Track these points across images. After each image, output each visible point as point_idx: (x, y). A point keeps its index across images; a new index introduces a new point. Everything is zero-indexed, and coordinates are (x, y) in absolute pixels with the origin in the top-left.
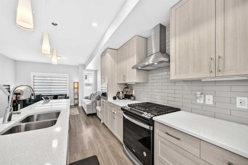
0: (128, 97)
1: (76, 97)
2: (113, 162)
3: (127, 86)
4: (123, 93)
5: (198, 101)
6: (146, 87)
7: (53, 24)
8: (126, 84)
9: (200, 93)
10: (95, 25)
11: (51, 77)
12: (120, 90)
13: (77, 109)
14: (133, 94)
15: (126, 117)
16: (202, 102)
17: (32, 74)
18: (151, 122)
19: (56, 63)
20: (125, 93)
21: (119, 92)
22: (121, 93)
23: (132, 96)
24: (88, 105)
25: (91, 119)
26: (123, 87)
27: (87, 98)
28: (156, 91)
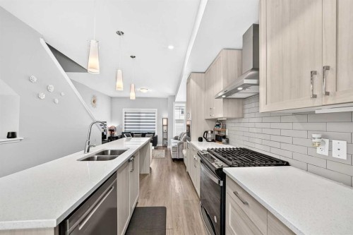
0: (218, 139)
1: (165, 137)
2: (183, 221)
3: (218, 123)
4: (212, 132)
5: (319, 151)
6: (242, 125)
7: (132, 57)
8: (216, 120)
9: (319, 136)
10: (171, 47)
11: (139, 113)
12: (209, 129)
13: (164, 151)
14: (227, 134)
16: (326, 153)
17: (124, 110)
19: (134, 98)
20: (216, 133)
21: (207, 132)
22: (210, 132)
23: (224, 137)
24: (173, 147)
25: (176, 166)
26: (214, 124)
27: (176, 138)
28: (255, 130)
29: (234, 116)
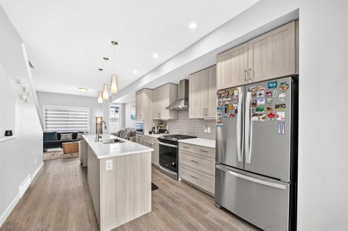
0: (161, 131)
3: (161, 122)
4: (157, 128)
8: (160, 120)
9: (205, 126)
12: (155, 126)
14: (167, 128)
15: (162, 144)
16: (206, 131)
17: (44, 107)
18: (176, 143)
20: (159, 128)
21: (154, 128)
23: (165, 130)
26: (158, 122)
29: (172, 118)
